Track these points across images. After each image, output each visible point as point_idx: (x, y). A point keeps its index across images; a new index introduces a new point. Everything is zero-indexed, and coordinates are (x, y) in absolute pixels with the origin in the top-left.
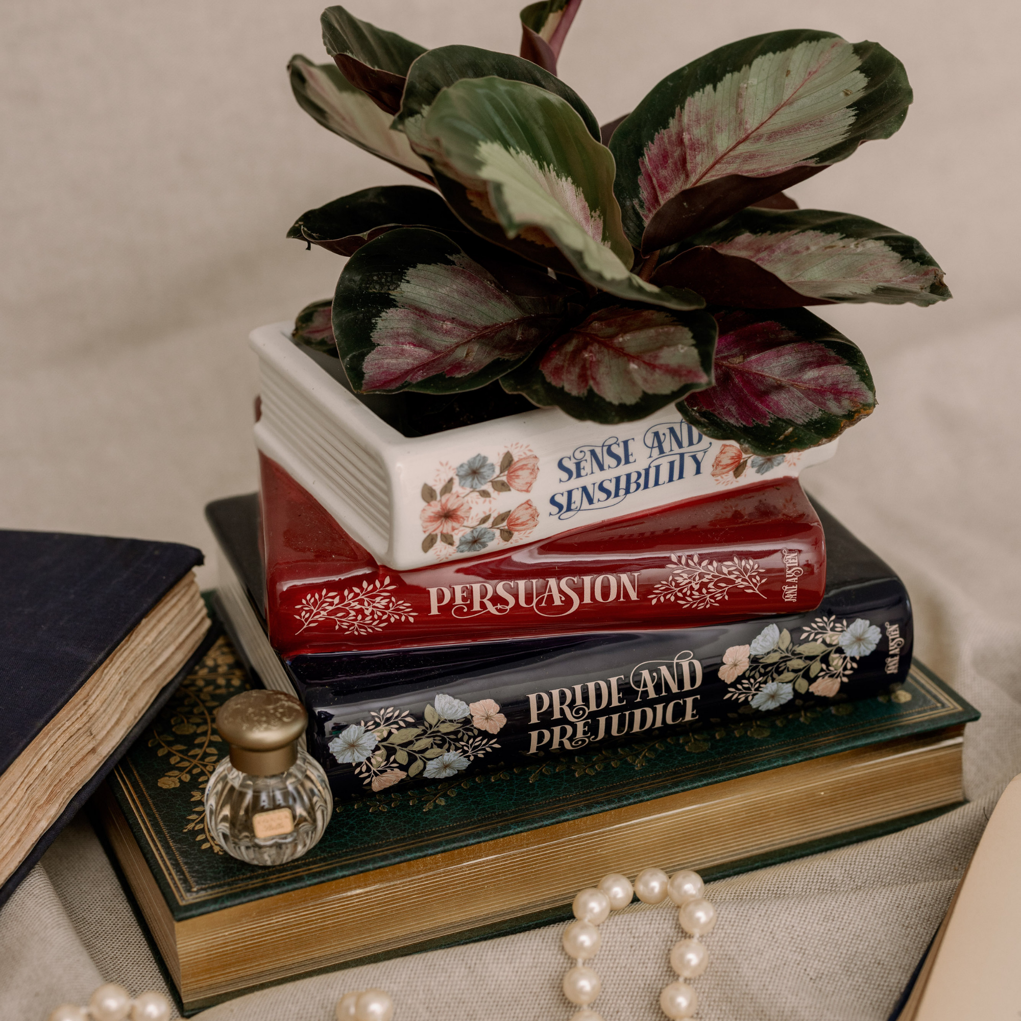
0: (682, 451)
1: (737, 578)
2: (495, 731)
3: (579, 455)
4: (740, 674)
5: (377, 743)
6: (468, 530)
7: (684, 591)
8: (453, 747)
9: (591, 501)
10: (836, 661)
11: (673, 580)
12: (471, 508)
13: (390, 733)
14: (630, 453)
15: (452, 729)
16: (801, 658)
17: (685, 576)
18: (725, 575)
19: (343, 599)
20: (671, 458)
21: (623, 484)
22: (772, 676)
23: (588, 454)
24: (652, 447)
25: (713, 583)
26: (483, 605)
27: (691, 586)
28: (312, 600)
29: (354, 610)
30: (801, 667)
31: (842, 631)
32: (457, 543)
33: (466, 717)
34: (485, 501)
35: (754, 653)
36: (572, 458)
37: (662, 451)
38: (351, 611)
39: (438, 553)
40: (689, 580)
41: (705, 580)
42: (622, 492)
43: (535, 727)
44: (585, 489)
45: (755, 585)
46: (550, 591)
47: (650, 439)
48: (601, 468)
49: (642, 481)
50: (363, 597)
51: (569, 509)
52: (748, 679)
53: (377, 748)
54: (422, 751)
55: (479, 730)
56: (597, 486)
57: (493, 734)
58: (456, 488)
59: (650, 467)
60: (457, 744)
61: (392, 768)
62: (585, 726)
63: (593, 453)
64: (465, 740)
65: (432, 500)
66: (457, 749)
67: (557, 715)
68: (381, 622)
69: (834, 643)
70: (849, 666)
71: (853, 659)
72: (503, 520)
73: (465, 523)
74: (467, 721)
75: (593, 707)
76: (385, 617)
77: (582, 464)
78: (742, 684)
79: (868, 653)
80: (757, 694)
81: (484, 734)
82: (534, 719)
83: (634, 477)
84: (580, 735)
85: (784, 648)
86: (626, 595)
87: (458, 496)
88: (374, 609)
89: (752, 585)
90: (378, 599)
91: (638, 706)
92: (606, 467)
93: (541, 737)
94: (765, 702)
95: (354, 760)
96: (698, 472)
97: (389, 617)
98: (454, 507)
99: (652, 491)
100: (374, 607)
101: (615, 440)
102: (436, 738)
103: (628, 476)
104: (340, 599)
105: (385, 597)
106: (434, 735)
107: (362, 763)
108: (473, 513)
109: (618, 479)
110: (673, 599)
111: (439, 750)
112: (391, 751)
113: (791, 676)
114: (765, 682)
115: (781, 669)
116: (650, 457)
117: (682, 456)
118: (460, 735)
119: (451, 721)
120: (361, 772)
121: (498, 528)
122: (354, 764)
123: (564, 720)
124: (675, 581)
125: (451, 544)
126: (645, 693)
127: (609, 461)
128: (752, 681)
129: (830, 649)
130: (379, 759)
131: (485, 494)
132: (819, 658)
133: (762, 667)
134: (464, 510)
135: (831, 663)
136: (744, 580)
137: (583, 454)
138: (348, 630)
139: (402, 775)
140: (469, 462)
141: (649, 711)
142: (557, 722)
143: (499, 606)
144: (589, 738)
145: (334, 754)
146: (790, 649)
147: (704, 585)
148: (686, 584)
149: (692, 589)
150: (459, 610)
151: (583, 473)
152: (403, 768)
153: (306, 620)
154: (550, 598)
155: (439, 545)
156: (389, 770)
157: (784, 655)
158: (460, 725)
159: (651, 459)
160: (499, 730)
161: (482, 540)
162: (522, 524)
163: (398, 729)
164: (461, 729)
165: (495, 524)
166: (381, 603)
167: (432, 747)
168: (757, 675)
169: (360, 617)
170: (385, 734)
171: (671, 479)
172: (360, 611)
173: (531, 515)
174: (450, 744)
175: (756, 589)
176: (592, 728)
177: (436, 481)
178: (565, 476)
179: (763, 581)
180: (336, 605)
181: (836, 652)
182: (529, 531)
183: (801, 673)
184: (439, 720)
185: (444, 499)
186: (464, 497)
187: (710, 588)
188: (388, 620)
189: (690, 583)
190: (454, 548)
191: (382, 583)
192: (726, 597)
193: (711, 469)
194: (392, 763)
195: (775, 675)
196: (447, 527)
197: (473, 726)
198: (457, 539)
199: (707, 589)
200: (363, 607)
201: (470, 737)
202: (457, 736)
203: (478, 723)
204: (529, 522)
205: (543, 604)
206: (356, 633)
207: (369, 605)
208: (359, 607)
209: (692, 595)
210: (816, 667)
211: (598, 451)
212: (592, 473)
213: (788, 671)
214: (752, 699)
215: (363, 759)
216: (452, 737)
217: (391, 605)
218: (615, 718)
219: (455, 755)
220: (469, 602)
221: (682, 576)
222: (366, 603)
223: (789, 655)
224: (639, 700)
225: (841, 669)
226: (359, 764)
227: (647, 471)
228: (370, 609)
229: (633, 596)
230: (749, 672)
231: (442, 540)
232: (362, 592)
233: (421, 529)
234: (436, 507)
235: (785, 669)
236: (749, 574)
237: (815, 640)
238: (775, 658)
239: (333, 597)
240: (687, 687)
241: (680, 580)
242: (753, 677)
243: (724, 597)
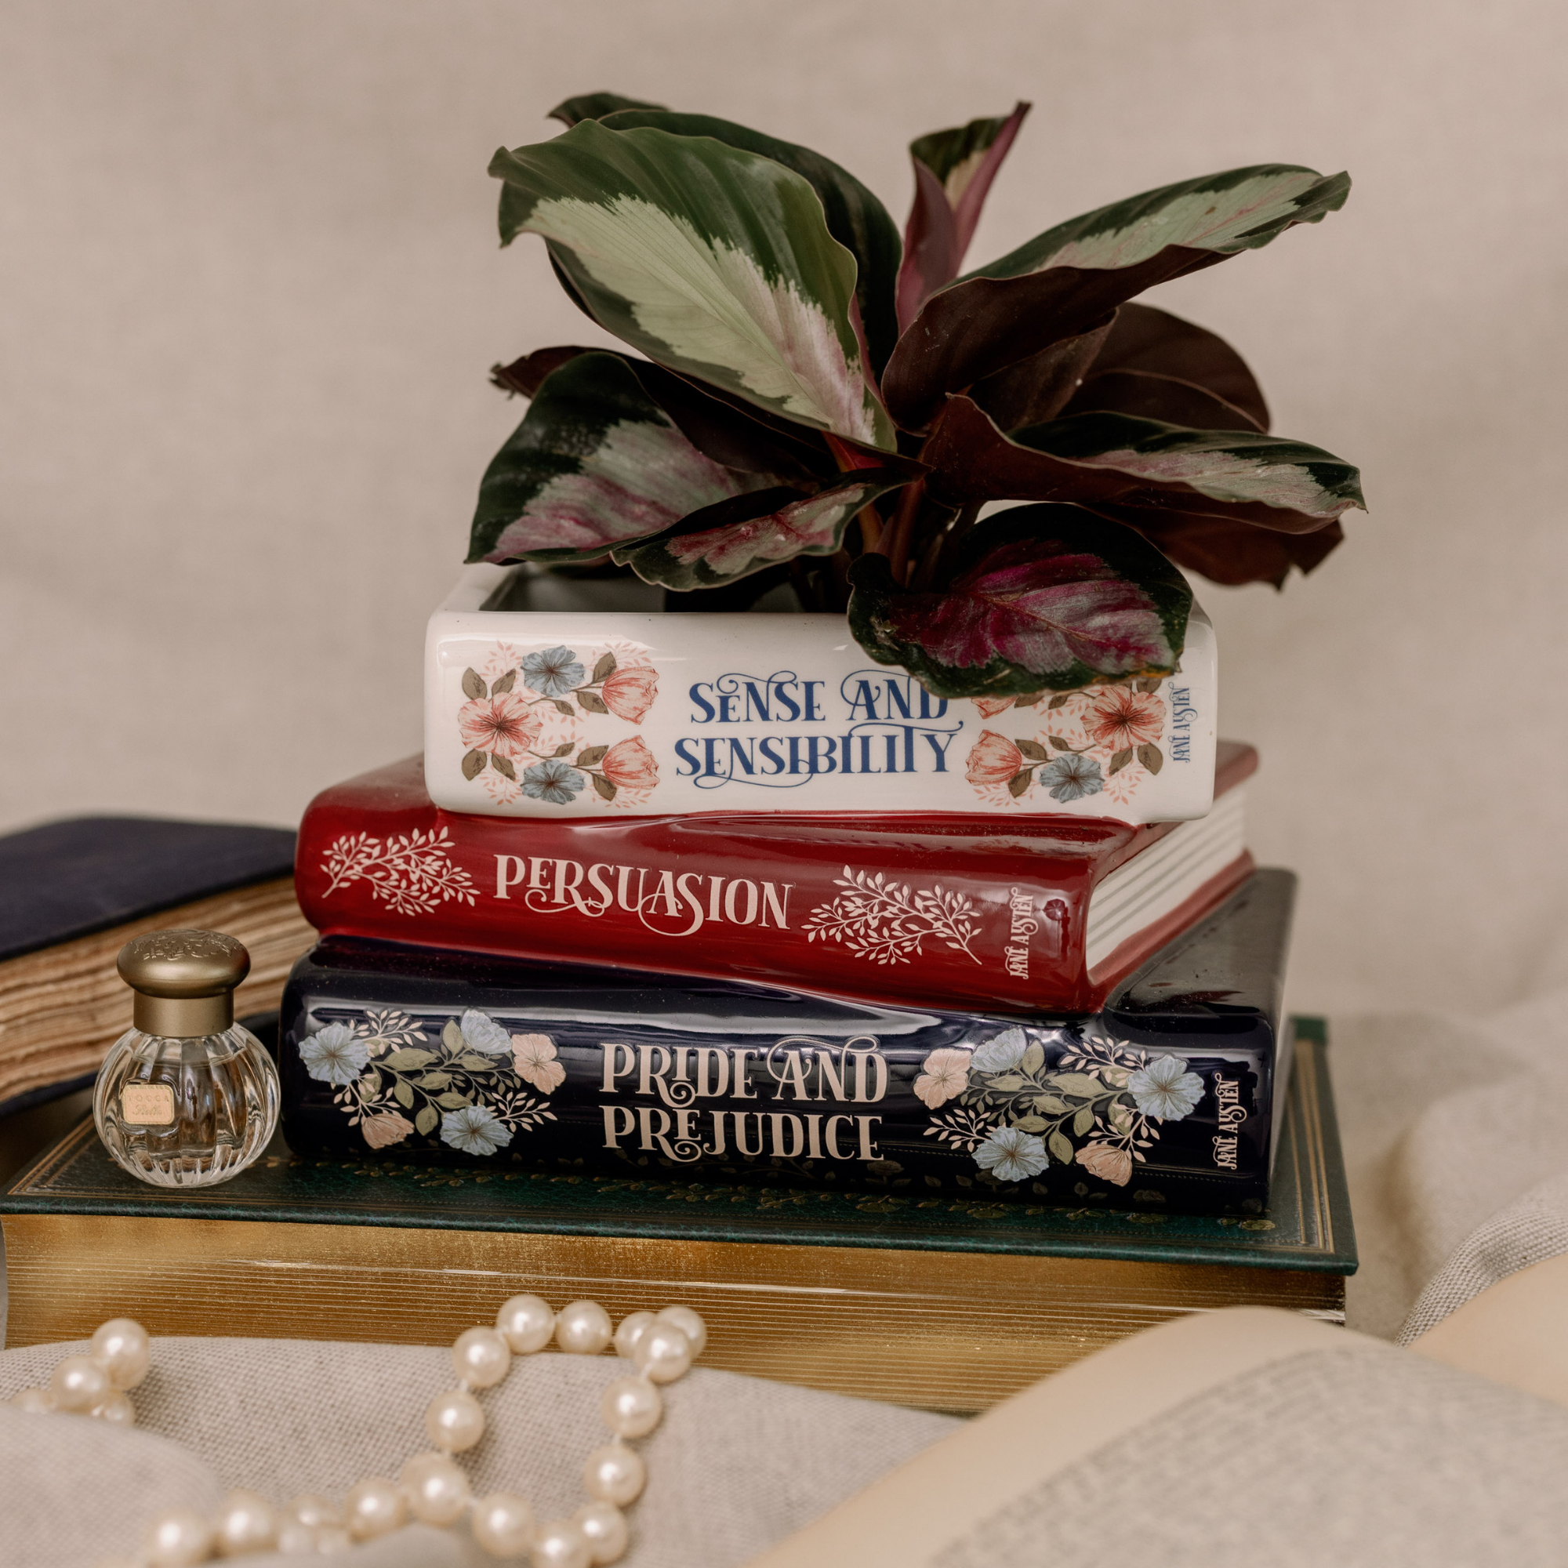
0: (908, 722)
1: (936, 919)
2: (547, 1089)
3: (727, 687)
4: (951, 1097)
5: (368, 1060)
6: (538, 761)
7: (856, 927)
8: (481, 1098)
9: (749, 768)
10: (1121, 1117)
11: (840, 905)
12: (541, 725)
13: (389, 1050)
14: (815, 704)
15: (481, 1068)
16: (1058, 1096)
17: (859, 901)
18: (919, 911)
19: (384, 851)
20: (891, 731)
21: (804, 753)
22: (1006, 1114)
23: (743, 691)
24: (855, 704)
25: (898, 922)
26: (568, 895)
27: (866, 921)
28: (346, 847)
29: (397, 871)
30: (1059, 1112)
31: (1134, 1068)
32: (520, 778)
33: (504, 1055)
34: (564, 720)
35: (977, 1067)
36: (715, 686)
37: (872, 714)
38: (393, 872)
39: (490, 786)
40: (863, 910)
41: (887, 914)
42: (804, 767)
43: (609, 1099)
44: (735, 743)
45: (963, 936)
46: (662, 891)
47: (852, 688)
48: (765, 715)
49: (838, 755)
50: (410, 853)
51: (710, 771)
52: (965, 1109)
53: (368, 1069)
54: (437, 1093)
55: (522, 1080)
56: (757, 744)
57: (544, 1094)
58: (519, 686)
59: (850, 735)
60: (487, 1094)
61: (390, 1109)
62: (691, 1118)
63: (751, 688)
64: (501, 1093)
65: (478, 697)
66: (488, 1103)
67: (645, 1089)
68: (432, 897)
69: (1119, 1085)
70: (1144, 1133)
71: (1151, 1121)
72: (596, 759)
73: (532, 748)
74: (505, 1062)
75: (703, 1091)
76: (436, 890)
77: (732, 702)
78: (954, 1115)
79: (1178, 1117)
80: (982, 1141)
81: (530, 1089)
82: (609, 1087)
83: (823, 747)
84: (683, 1134)
85: (1030, 1071)
86: (771, 918)
87: (521, 701)
88: (424, 875)
89: (959, 937)
90: (429, 859)
91: (777, 1107)
92: (772, 715)
93: (620, 1119)
94: (1000, 1162)
95: (333, 1078)
96: (941, 767)
97: (442, 891)
98: (514, 717)
99: (856, 778)
100: (423, 871)
101: (791, 677)
102: (457, 1076)
103: (813, 742)
104: (381, 850)
105: (439, 858)
106: (454, 1069)
107: (345, 1087)
108: (544, 733)
109: (794, 742)
110: (839, 937)
111: (460, 1098)
112: (388, 1080)
113: (1041, 1124)
114: (995, 1124)
115: (1022, 1107)
116: (851, 718)
117: (909, 731)
118: (493, 1081)
119: (481, 1054)
120: (343, 1103)
121: (588, 771)
122: (333, 1086)
123: (654, 1100)
124: (844, 907)
125: (511, 776)
126: (789, 1089)
127: (776, 707)
128: (972, 1114)
129: (1111, 1093)
130: (370, 1087)
131: (564, 708)
132: (1090, 1104)
133: (990, 1094)
134: (529, 725)
135: (1111, 1118)
136: (946, 925)
137: (733, 686)
138: (389, 903)
139: (407, 1127)
140: (545, 654)
141: (796, 1122)
142: (647, 1100)
143: (590, 902)
144: (700, 1144)
145: (306, 1062)
146: (1041, 1074)
147: (885, 922)
148: (860, 916)
149: (867, 925)
150: (535, 899)
151: (732, 715)
152: (409, 1115)
153: (336, 875)
154: (662, 902)
155: (490, 772)
156: (385, 1112)
157: (1028, 1083)
158: (493, 1064)
159: (853, 724)
160: (553, 1089)
161: (563, 784)
162: (630, 775)
163: (401, 1046)
164: (494, 1071)
165: (581, 762)
166: (432, 865)
167: (450, 1090)
168: (981, 1107)
169: (404, 884)
170: (382, 1051)
171: (891, 768)
172: (404, 874)
173: (644, 764)
174: (477, 1093)
175: (964, 944)
176: (703, 1127)
177: (487, 668)
178: (701, 714)
179: (976, 932)
180: (376, 858)
181: (1119, 1101)
182: (643, 792)
183: (1059, 1122)
184: (464, 1048)
185: (499, 698)
186: (530, 705)
187: (894, 930)
188: (440, 895)
189: (865, 914)
190: (517, 785)
191: (437, 835)
192: (919, 950)
193: (965, 769)
194: (389, 1100)
195: (1012, 1115)
196: (503, 745)
197: (513, 1070)
198: (519, 768)
199: (891, 930)
200: (409, 868)
201: (508, 1089)
202: (488, 1080)
203: (522, 1069)
204: (642, 775)
205: (652, 911)
206: (400, 910)
207: (417, 866)
208: (403, 867)
209: (866, 936)
210: (1084, 1120)
211: (761, 688)
212: (748, 719)
213: (1035, 1113)
214: (975, 1149)
215: (347, 1082)
216: (482, 1080)
217: (444, 871)
218: (740, 1117)
219: (486, 1114)
220: (548, 887)
221: (854, 902)
222: (413, 863)
223: (1039, 1085)
224: (778, 1097)
225: (1131, 1134)
226: (341, 1088)
227: (846, 741)
228: (418, 873)
229: (781, 922)
230: (966, 1096)
231: (494, 766)
232: (410, 844)
233: (460, 739)
234: (483, 709)
235: (1030, 1107)
236: (954, 916)
237: (1085, 1071)
238: (1013, 1084)
239: (373, 847)
240: (861, 1096)
241: (850, 906)
242: (974, 1107)
243: (915, 948)
